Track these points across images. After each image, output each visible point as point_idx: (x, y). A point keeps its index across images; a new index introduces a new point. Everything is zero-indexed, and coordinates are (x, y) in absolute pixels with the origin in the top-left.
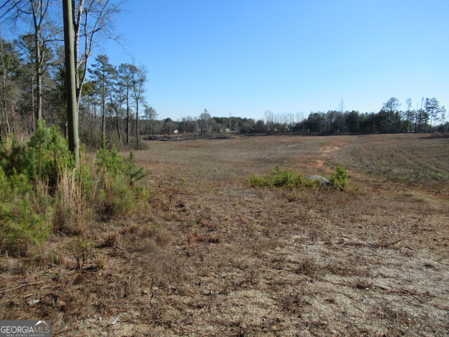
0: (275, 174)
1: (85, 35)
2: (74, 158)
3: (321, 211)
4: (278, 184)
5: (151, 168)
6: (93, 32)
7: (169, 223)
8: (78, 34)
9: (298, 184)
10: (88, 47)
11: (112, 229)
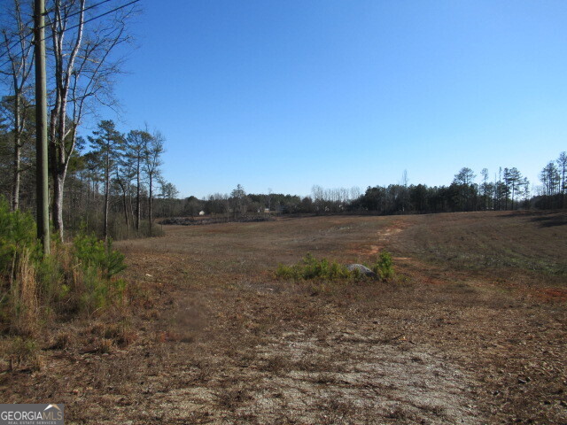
0: (306, 263)
1: (74, 100)
2: (43, 248)
3: (340, 305)
4: (309, 276)
5: (153, 259)
6: (85, 96)
7: (145, 322)
8: (66, 100)
9: (332, 275)
10: (77, 114)
11: (71, 330)
